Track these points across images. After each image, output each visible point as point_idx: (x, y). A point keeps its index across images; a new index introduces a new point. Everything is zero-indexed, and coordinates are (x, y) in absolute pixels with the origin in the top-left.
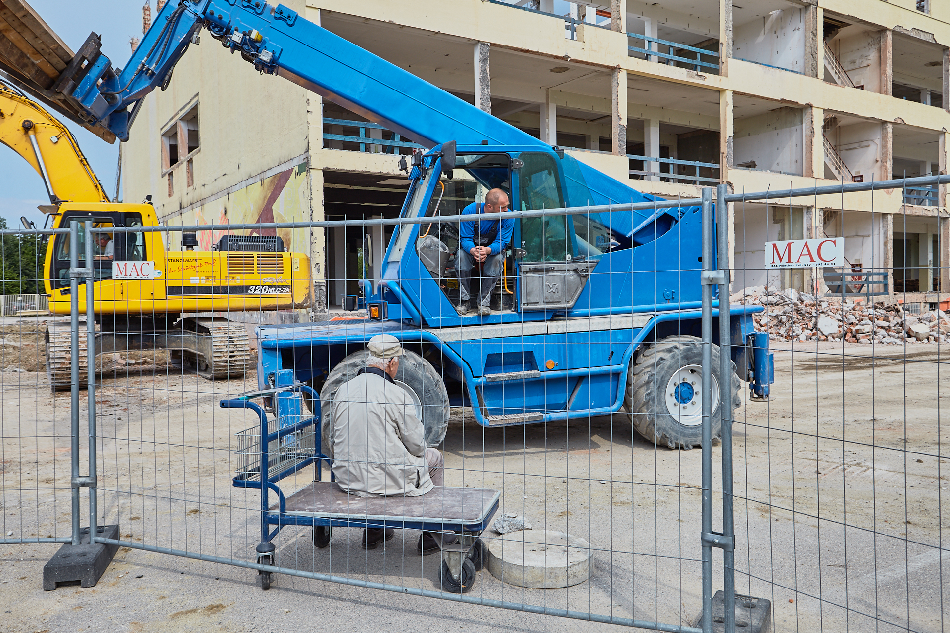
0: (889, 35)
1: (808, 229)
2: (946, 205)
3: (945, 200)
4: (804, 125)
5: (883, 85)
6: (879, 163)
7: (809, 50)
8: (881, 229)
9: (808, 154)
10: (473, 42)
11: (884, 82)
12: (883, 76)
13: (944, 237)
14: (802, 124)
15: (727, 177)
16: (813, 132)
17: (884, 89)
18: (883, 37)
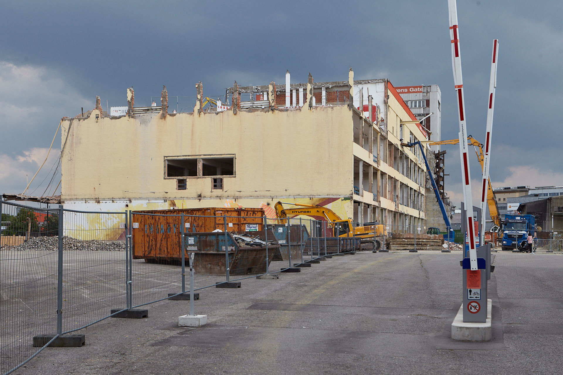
0: (393, 146)
1: (385, 217)
2: (399, 208)
3: (398, 206)
4: (383, 180)
5: (391, 164)
6: (390, 192)
7: (385, 154)
8: (391, 216)
9: (385, 190)
10: (360, 160)
11: (392, 163)
12: (391, 161)
13: (397, 219)
14: (383, 179)
15: (380, 199)
16: (386, 183)
17: (392, 166)
18: (392, 147)
